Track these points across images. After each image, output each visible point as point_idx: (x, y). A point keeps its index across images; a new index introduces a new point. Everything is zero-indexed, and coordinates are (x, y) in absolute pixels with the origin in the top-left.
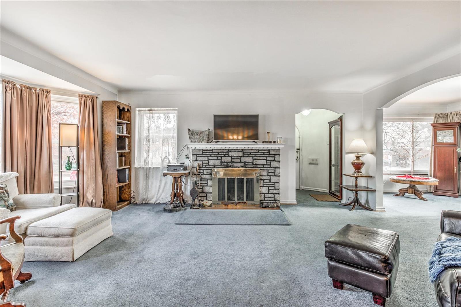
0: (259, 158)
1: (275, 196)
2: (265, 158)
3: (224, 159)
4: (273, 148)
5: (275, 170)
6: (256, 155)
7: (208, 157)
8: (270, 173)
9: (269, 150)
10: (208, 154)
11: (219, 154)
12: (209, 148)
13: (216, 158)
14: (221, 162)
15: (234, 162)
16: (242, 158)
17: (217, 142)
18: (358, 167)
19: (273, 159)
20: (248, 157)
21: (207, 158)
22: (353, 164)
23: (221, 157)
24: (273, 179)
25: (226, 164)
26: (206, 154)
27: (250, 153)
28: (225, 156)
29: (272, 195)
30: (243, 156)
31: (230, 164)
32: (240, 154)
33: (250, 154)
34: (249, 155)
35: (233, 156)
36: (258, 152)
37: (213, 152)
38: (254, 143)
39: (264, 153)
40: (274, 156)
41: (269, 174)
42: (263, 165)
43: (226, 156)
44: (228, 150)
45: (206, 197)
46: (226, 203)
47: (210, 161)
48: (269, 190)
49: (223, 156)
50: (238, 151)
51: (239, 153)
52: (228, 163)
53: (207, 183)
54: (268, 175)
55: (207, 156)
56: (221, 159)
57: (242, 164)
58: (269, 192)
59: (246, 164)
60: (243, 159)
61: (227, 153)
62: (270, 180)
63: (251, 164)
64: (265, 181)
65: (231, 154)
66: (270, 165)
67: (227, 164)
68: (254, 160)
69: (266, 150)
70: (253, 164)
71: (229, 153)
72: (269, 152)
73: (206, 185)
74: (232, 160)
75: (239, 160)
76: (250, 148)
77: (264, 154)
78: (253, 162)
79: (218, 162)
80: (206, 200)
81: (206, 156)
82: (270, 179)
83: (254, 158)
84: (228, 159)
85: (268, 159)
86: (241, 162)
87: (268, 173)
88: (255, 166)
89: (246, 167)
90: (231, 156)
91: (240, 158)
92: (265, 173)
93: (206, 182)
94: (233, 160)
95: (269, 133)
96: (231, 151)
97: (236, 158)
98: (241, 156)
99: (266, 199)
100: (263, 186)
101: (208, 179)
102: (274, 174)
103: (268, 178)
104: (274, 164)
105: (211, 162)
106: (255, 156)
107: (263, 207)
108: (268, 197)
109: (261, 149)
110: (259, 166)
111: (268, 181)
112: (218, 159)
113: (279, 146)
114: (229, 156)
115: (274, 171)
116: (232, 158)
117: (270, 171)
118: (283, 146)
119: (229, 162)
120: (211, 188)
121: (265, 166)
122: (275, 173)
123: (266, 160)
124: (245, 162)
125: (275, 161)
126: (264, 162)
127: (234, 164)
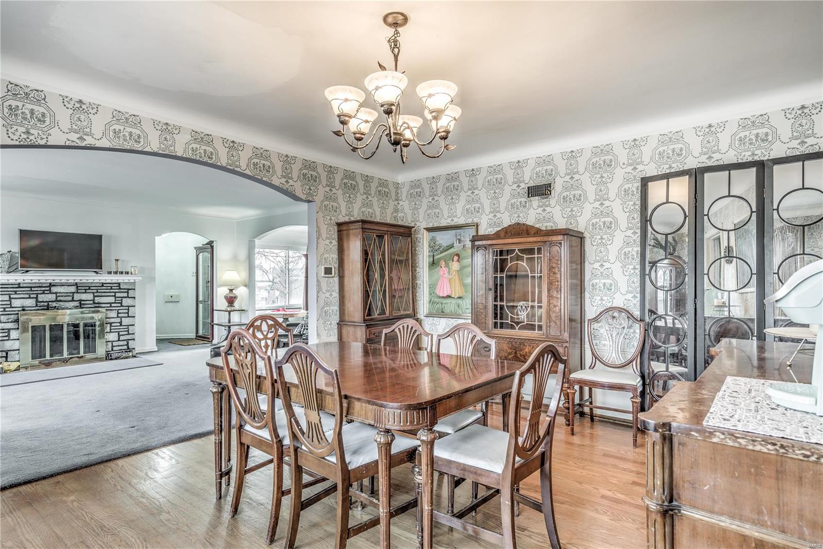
0: (103, 294)
1: (128, 343)
2: (113, 294)
3: (42, 298)
4: (125, 281)
5: (128, 309)
6: (99, 291)
7: (10, 295)
8: (120, 313)
9: (119, 284)
10: (9, 290)
11: (31, 290)
12: (11, 282)
13: (28, 296)
14: (37, 301)
15: (61, 301)
16: (75, 295)
17: (27, 271)
18: (231, 301)
19: (125, 295)
20: (85, 292)
21: (8, 296)
22: (226, 297)
23: (37, 294)
24: (126, 321)
25: (46, 304)
26: (6, 290)
27: (90, 287)
28: (43, 293)
29: (125, 343)
30: (77, 293)
31: (54, 304)
32: (73, 289)
33: (89, 289)
34: (87, 291)
35: (60, 293)
36: (103, 286)
37: (20, 287)
38: (95, 274)
39: (111, 287)
40: (126, 291)
41: (120, 315)
42: (111, 303)
43: (46, 292)
44: (50, 284)
45: (6, 357)
46: (47, 362)
47: (13, 300)
48: (119, 336)
49: (39, 292)
50: (69, 285)
51: (70, 287)
52: (50, 303)
53: (8, 336)
54: (118, 317)
55: (8, 293)
56: (37, 298)
57: (77, 304)
58: (119, 338)
59: (83, 302)
60: (77, 297)
61: (48, 289)
62: (121, 323)
63: (91, 302)
64: (113, 325)
65: (54, 289)
66: (121, 303)
67: (48, 304)
68: (95, 297)
69: (115, 283)
70: (94, 303)
71: (52, 288)
72: (119, 286)
73: (7, 338)
74: (56, 298)
75: (70, 298)
76: (89, 281)
77: (111, 289)
78: (93, 300)
79: (30, 303)
80: (6, 361)
81: (5, 293)
82: (121, 321)
83: (95, 294)
84: (52, 297)
85: (118, 295)
86: (73, 300)
87: (118, 313)
88: (97, 305)
89: (83, 308)
90: (56, 293)
91: (72, 294)
92: (113, 314)
93: (7, 334)
94: (59, 298)
95: (117, 260)
96: (55, 286)
97: (65, 295)
98: (74, 293)
99: (115, 349)
100: (111, 332)
101: (9, 330)
102: (126, 315)
103: (118, 320)
104: (126, 302)
105: (17, 303)
106: (97, 292)
107: (111, 359)
108: (118, 346)
109: (108, 281)
110: (103, 305)
111: (119, 324)
112: (30, 298)
113: (135, 278)
114: (51, 293)
115: (126, 311)
116: (58, 295)
117: (119, 311)
118: (141, 278)
119: (52, 301)
120: (17, 342)
121: (113, 305)
122: (128, 313)
123: (115, 296)
124: (80, 301)
125: (128, 297)
126: (112, 299)
127: (62, 303)
